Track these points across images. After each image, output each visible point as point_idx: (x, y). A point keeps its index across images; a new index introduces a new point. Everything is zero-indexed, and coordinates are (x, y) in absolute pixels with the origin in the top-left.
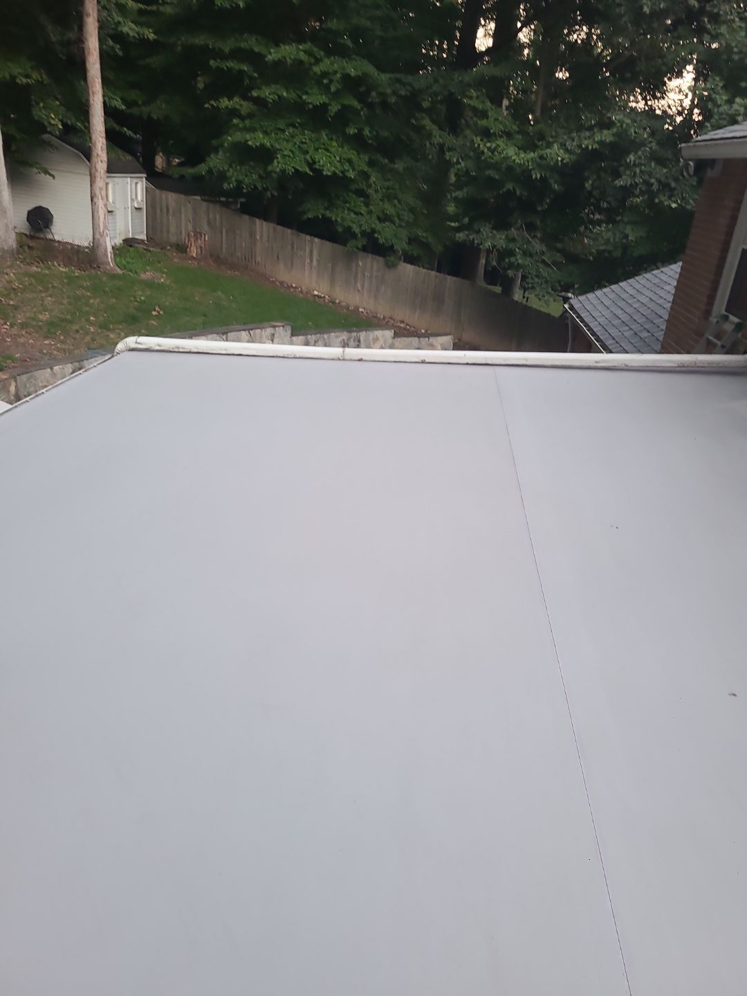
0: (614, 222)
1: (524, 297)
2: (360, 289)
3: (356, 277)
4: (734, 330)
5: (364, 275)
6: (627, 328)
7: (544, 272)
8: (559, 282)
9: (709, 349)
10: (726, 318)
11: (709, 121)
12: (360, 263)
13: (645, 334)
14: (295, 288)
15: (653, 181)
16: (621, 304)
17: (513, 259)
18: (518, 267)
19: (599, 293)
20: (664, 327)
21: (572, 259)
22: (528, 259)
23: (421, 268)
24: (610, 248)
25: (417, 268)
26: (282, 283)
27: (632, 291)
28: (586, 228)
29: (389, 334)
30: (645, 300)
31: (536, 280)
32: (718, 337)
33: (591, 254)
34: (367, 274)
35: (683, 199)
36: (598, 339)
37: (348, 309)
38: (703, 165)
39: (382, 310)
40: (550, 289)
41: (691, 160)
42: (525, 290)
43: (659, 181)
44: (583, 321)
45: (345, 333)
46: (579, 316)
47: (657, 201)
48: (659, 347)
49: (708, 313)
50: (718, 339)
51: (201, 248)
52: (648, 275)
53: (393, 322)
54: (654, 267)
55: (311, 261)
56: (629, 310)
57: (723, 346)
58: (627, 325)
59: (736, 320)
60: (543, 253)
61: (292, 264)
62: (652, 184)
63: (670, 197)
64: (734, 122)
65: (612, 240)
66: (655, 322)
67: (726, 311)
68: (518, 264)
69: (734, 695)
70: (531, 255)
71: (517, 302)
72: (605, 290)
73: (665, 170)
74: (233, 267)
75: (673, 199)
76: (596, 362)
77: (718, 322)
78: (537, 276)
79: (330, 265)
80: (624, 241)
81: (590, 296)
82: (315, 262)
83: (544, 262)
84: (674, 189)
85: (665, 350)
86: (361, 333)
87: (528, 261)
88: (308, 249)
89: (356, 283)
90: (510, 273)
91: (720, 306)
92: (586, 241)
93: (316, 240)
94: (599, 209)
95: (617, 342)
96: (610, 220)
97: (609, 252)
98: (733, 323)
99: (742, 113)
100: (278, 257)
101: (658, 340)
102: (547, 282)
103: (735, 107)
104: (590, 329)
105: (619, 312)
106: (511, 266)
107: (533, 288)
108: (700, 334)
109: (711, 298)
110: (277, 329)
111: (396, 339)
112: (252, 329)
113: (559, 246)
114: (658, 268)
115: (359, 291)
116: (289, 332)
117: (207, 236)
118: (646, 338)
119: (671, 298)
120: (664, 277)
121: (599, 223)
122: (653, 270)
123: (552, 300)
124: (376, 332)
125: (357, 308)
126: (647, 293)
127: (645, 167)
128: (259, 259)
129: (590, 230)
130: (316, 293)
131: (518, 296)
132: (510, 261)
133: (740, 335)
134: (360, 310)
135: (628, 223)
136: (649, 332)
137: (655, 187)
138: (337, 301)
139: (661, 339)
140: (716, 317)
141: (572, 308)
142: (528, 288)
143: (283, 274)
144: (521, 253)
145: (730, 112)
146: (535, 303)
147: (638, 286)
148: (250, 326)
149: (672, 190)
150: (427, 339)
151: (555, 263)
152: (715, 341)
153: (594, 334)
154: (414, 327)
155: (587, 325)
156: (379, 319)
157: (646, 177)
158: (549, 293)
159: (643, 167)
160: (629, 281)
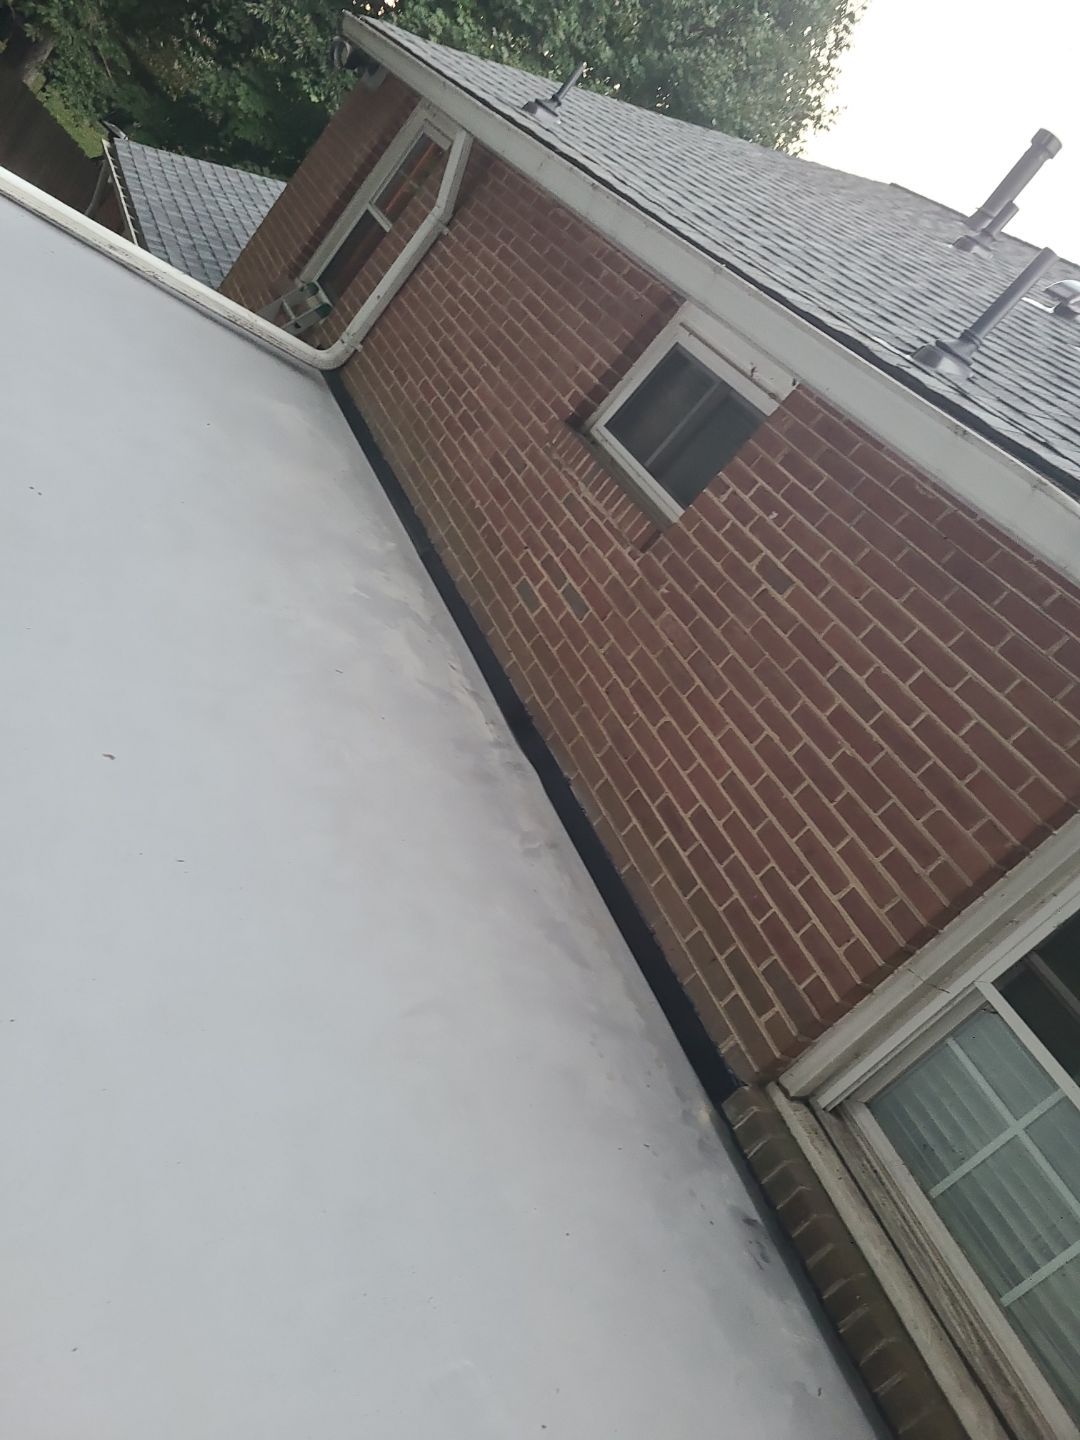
0: (227, 65)
1: (43, 90)
4: (316, 310)
6: (186, 232)
7: (87, 60)
8: (110, 100)
9: (279, 319)
10: (315, 291)
11: (398, 14)
13: (206, 255)
15: (299, 42)
16: (192, 193)
17: (42, 10)
18: (48, 29)
19: (164, 154)
20: (235, 260)
21: (143, 77)
22: (70, 28)
24: (206, 100)
27: (212, 183)
28: (183, 45)
30: (226, 209)
31: (73, 72)
32: (296, 309)
33: (176, 90)
35: (328, 99)
36: (136, 223)
38: (361, 61)
40: (89, 102)
41: (350, 43)
42: (49, 77)
43: (307, 49)
44: (123, 182)
46: (119, 172)
47: (294, 75)
48: (217, 284)
49: (296, 271)
50: (295, 313)
52: (244, 175)
54: (257, 168)
56: (198, 208)
57: (297, 326)
58: (187, 229)
59: (326, 300)
60: (97, 35)
62: (297, 47)
63: (314, 83)
64: (425, 34)
65: (213, 89)
66: (227, 246)
67: (318, 281)
68: (49, 22)
69: (112, 757)
70: (77, 25)
71: (25, 87)
72: (175, 157)
73: (320, 40)
75: (316, 88)
76: (111, 247)
77: (302, 289)
78: (76, 67)
80: (230, 103)
81: (149, 151)
83: (94, 49)
84: (323, 76)
85: (223, 290)
87: (68, 30)
90: (30, 30)
91: (314, 269)
92: (176, 66)
94: (208, 27)
95: (163, 245)
96: (219, 58)
97: (203, 106)
98: (318, 299)
99: (438, 33)
101: (221, 272)
102: (88, 86)
103: (434, 20)
104: (129, 201)
105: (181, 201)
106: (34, 18)
107: (61, 80)
108: (277, 296)
109: (308, 253)
113: (131, 43)
114: (262, 175)
118: (207, 261)
119: (259, 222)
120: (264, 192)
121: (205, 52)
122: (254, 172)
123: (87, 122)
126: (234, 200)
127: (296, 13)
129: (188, 53)
131: (33, 79)
132: (35, 9)
133: (321, 322)
135: (244, 79)
136: (214, 255)
137: (299, 53)
139: (226, 273)
140: (303, 282)
141: (113, 151)
142: (54, 77)
144: (62, 8)
145: (425, 21)
146: (57, 106)
147: (224, 182)
149: (319, 74)
151: (112, 63)
152: (291, 313)
153: (132, 212)
155: (126, 191)
157: (292, 30)
158: (86, 107)
159: (293, 11)
160: (214, 165)
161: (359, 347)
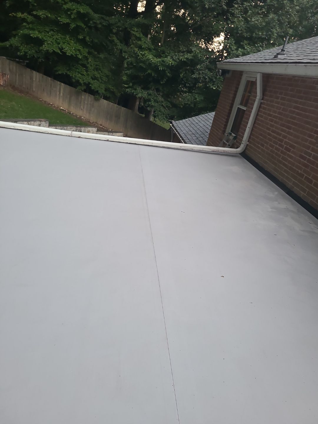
0: (191, 93)
1: (154, 120)
2: (82, 108)
3: (80, 103)
4: (233, 139)
5: (84, 102)
6: (194, 136)
7: (162, 109)
8: (169, 115)
9: (224, 146)
10: (231, 134)
11: (229, 56)
12: (83, 97)
13: (201, 139)
14: (52, 105)
15: (207, 77)
16: (192, 126)
17: (150, 103)
18: (152, 106)
19: (184, 120)
20: (208, 137)
21: (174, 106)
22: (157, 104)
23: (110, 103)
24: (189, 103)
25: (109, 102)
26: (45, 102)
27: (197, 121)
28: (180, 94)
29: (95, 129)
30: (202, 125)
31: (159, 113)
32: (227, 141)
33: (182, 105)
34: (86, 102)
35: (218, 86)
36: (183, 139)
37: (76, 117)
38: (225, 72)
39: (92, 119)
40: (165, 117)
41: (220, 69)
42: (155, 117)
43: (209, 78)
44: (177, 131)
45: (74, 127)
46: (176, 129)
47: (208, 85)
48: (206, 144)
49: (224, 132)
50: (227, 142)
51: (5, 81)
52: (203, 115)
53: (97, 125)
54: (206, 112)
55: (60, 93)
56: (195, 129)
57: (229, 145)
58: (194, 135)
59: (234, 135)
60: (162, 102)
61: (51, 93)
62: (206, 79)
63: (213, 85)
64: (238, 56)
65: (190, 100)
66: (205, 134)
67: (231, 131)
68: (152, 105)
69: (223, 277)
70: (157, 102)
71: (151, 121)
72: (187, 120)
73: (212, 74)
74: (21, 92)
75: (214, 86)
77: (227, 135)
78: (160, 111)
79: (69, 96)
80: (195, 101)
81: (181, 121)
82: (61, 94)
83: (163, 105)
84: (215, 82)
85: (207, 145)
86: (82, 128)
87: (156, 104)
88: (58, 87)
89: (81, 106)
90: (149, 109)
91: (229, 129)
92: (180, 99)
93: (62, 84)
94: (185, 86)
95: (190, 141)
96: (190, 92)
97: (189, 105)
98: (233, 136)
99: (241, 55)
100: (44, 90)
101: (205, 141)
102: (163, 114)
103: (239, 52)
104: (180, 135)
105: (191, 129)
106: (149, 106)
107: (158, 116)
108: (221, 140)
109: (226, 126)
110: (42, 122)
111: (98, 132)
112: (29, 121)
113: (169, 100)
114: (207, 113)
115: (82, 109)
116: (48, 124)
117: (8, 76)
118: (201, 140)
119: (211, 125)
120: (209, 117)
121: (185, 92)
122: (205, 114)
123: (165, 122)
124: (89, 128)
125: (81, 117)
126: (203, 123)
127: (204, 71)
128: (34, 89)
129: (182, 95)
130: (61, 108)
131: (152, 119)
132: (148, 103)
133: (235, 141)
134: (82, 118)
135: (196, 93)
136: (202, 138)
137: (207, 80)
138: (72, 113)
139: (207, 141)
140: (227, 134)
141: (173, 126)
142: (156, 116)
143: (46, 98)
144: (153, 100)
145: (237, 54)
146: (159, 122)
147: (199, 119)
148: (28, 120)
149: (214, 82)
150: (112, 133)
151: (167, 106)
152: (226, 143)
153: (181, 137)
154: (107, 128)
155: (178, 133)
156: (90, 123)
157: (204, 75)
158: (164, 119)
159: (203, 71)
160: (196, 117)
161: (248, 143)
